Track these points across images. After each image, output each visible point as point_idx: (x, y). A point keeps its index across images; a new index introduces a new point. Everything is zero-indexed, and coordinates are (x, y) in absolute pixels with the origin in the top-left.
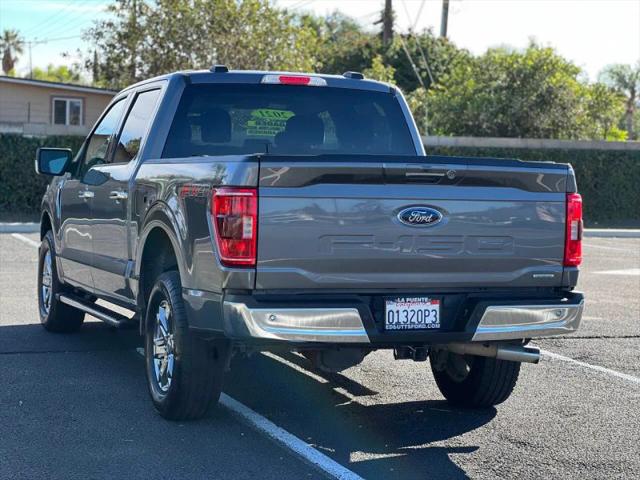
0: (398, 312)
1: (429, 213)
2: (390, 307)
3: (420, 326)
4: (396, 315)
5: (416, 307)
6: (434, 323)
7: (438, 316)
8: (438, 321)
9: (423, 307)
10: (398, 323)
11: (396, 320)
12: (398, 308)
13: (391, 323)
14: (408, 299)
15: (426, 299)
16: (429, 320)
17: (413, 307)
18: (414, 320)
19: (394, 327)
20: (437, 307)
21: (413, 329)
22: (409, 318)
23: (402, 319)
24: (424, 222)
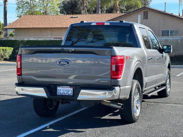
0: (61, 90)
1: (66, 62)
2: (58, 88)
3: (67, 94)
4: (60, 91)
5: (66, 89)
6: (71, 94)
7: (72, 92)
8: (72, 93)
9: (68, 89)
10: (61, 93)
11: (60, 92)
12: (61, 89)
13: (59, 93)
14: (63, 87)
15: (69, 87)
16: (69, 93)
17: (65, 89)
18: (65, 92)
19: (59, 94)
20: (72, 89)
21: (65, 95)
22: (64, 92)
23: (62, 92)
24: (65, 64)
